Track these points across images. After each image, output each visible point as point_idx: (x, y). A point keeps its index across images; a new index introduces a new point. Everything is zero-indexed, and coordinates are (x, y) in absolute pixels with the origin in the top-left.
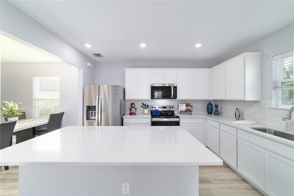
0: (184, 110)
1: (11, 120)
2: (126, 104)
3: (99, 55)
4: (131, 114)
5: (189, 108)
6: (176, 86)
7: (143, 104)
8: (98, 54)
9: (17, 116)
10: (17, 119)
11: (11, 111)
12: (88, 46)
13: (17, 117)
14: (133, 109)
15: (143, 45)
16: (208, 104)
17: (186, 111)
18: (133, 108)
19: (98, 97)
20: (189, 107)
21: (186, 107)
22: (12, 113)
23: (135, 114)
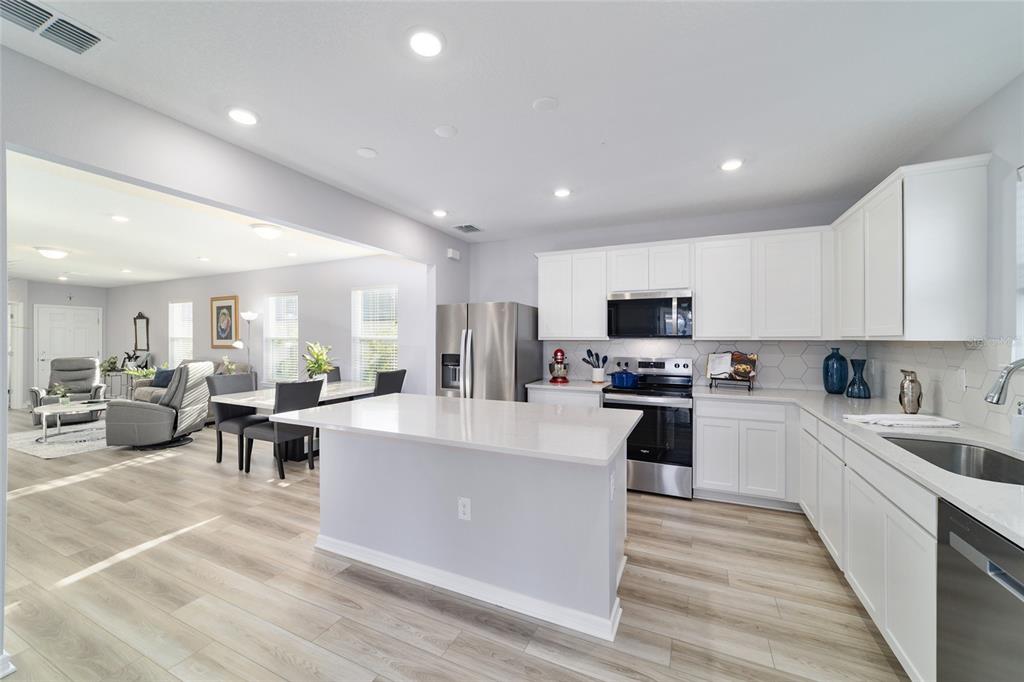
0: (722, 376)
1: (317, 378)
2: (544, 351)
3: (469, 228)
4: (554, 380)
5: (742, 367)
6: (690, 296)
7: (589, 353)
8: (466, 227)
9: (325, 372)
10: (324, 377)
11: (317, 361)
12: (439, 214)
13: (326, 375)
14: (557, 366)
15: (562, 193)
16: (828, 359)
17: (731, 378)
18: (558, 363)
19: (464, 332)
20: (744, 366)
21: (732, 365)
22: (317, 367)
23: (565, 380)
